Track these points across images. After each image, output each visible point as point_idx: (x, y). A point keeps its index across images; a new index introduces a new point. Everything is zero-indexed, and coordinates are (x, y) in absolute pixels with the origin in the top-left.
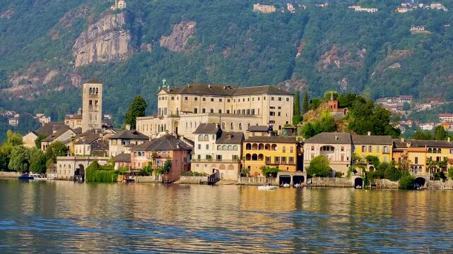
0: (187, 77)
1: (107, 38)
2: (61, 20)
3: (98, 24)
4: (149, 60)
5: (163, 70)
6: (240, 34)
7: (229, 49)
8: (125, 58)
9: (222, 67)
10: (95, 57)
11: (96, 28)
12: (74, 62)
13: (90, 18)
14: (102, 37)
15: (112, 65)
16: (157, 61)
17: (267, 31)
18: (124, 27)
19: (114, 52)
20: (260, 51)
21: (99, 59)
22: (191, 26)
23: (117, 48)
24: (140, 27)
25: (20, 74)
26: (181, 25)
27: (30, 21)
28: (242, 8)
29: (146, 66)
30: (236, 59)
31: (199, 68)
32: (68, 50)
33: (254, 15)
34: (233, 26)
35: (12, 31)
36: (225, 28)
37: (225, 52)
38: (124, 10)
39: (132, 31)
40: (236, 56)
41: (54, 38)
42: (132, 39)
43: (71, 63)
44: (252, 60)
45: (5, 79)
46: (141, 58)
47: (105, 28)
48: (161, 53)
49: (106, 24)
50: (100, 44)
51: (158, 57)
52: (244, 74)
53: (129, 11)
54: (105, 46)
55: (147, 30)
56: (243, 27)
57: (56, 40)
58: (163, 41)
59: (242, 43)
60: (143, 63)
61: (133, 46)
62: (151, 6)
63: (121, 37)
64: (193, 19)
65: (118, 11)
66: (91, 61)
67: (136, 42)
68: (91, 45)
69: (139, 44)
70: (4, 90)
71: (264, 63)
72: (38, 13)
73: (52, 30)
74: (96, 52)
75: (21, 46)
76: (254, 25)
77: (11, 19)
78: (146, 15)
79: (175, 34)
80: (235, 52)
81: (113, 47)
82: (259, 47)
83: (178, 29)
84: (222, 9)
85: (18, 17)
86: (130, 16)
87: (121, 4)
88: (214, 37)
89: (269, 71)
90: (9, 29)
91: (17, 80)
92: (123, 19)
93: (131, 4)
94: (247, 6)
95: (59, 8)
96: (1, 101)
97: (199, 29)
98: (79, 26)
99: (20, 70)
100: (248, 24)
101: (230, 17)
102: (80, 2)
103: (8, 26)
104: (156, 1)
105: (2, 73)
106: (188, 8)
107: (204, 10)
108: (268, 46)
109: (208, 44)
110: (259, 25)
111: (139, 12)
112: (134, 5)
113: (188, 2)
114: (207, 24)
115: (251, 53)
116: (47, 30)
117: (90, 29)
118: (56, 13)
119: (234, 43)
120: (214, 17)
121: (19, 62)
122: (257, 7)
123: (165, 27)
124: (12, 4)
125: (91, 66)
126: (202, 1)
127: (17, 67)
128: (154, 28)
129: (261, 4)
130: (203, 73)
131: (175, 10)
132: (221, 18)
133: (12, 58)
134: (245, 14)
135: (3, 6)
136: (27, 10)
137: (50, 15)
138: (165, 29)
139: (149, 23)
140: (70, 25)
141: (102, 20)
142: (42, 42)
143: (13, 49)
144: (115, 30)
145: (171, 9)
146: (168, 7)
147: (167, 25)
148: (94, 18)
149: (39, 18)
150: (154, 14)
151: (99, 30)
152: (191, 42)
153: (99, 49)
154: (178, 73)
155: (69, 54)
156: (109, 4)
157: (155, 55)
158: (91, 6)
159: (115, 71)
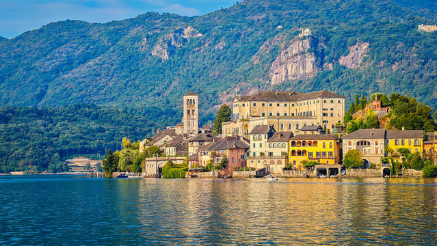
0: (362, 89)
1: (295, 61)
2: (261, 48)
3: (288, 49)
4: (330, 76)
5: (342, 84)
6: (407, 51)
7: (397, 64)
8: (311, 76)
9: (391, 79)
10: (287, 76)
11: (287, 53)
12: (270, 81)
13: (282, 45)
14: (292, 60)
15: (300, 82)
16: (337, 76)
17: (430, 46)
18: (310, 51)
19: (302, 72)
20: (424, 64)
21: (290, 78)
22: (365, 46)
23: (304, 67)
24: (323, 50)
25: (228, 93)
26: (356, 46)
27: (237, 50)
28: (408, 29)
29: (328, 81)
30: (403, 72)
31: (372, 81)
32: (266, 71)
33: (419, 34)
34: (400, 45)
35: (223, 59)
36: (393, 47)
37: (394, 67)
38: (309, 36)
39: (316, 54)
40: (403, 69)
41: (255, 63)
42: (316, 60)
43: (268, 82)
44: (416, 72)
45: (216, 98)
46: (324, 76)
47: (294, 52)
48: (339, 71)
49: (295, 48)
50: (290, 65)
51: (338, 73)
52: (410, 84)
53: (313, 37)
54: (294, 67)
55: (328, 53)
56: (408, 45)
57: (257, 64)
58: (342, 61)
59: (408, 58)
60: (325, 80)
61: (317, 66)
62: (332, 32)
63: (307, 59)
64: (366, 41)
65: (304, 38)
66: (283, 79)
67: (320, 62)
68: (283, 67)
69: (322, 64)
70: (215, 106)
71: (427, 74)
72: (244, 43)
73: (254, 57)
74: (287, 73)
75: (231, 71)
76: (419, 42)
77: (223, 49)
78: (328, 39)
79: (351, 55)
80: (402, 66)
81: (301, 67)
82: (423, 61)
83: (354, 49)
84: (391, 31)
85: (229, 47)
86: (314, 42)
87: (307, 32)
88: (384, 55)
89: (431, 81)
90: (221, 57)
91: (225, 99)
92: (308, 44)
93: (315, 31)
94: (413, 27)
95: (260, 38)
96: (212, 115)
97: (372, 48)
98: (275, 52)
99: (228, 90)
100: (413, 43)
101: (398, 37)
102: (277, 32)
103: (221, 55)
104: (335, 28)
105: (214, 94)
106: (363, 31)
107: (376, 32)
108: (431, 60)
109: (380, 61)
110: (423, 42)
111: (322, 37)
112: (318, 32)
113: (364, 27)
114: (378, 44)
115: (416, 66)
116: (250, 56)
117: (282, 54)
118: (257, 42)
119: (401, 59)
120: (384, 38)
121: (228, 84)
122: (421, 28)
123: (343, 49)
124: (224, 38)
125: (283, 84)
126: (375, 25)
127: (227, 87)
128: (334, 50)
129: (425, 24)
130: (376, 86)
131: (352, 34)
132: (390, 39)
133: (223, 81)
134: (411, 34)
135: (217, 39)
136: (235, 41)
137: (253, 45)
138: (344, 50)
139: (330, 46)
140: (268, 52)
141: (292, 46)
142: (246, 66)
143: (224, 73)
144: (302, 53)
145: (348, 34)
146: (346, 32)
147: (345, 47)
148: (285, 45)
149: (244, 47)
150: (335, 38)
151: (290, 55)
152: (365, 60)
153: (289, 69)
154: (354, 86)
155: (266, 75)
156: (298, 32)
157: (336, 72)
158: (284, 35)
159: (303, 87)
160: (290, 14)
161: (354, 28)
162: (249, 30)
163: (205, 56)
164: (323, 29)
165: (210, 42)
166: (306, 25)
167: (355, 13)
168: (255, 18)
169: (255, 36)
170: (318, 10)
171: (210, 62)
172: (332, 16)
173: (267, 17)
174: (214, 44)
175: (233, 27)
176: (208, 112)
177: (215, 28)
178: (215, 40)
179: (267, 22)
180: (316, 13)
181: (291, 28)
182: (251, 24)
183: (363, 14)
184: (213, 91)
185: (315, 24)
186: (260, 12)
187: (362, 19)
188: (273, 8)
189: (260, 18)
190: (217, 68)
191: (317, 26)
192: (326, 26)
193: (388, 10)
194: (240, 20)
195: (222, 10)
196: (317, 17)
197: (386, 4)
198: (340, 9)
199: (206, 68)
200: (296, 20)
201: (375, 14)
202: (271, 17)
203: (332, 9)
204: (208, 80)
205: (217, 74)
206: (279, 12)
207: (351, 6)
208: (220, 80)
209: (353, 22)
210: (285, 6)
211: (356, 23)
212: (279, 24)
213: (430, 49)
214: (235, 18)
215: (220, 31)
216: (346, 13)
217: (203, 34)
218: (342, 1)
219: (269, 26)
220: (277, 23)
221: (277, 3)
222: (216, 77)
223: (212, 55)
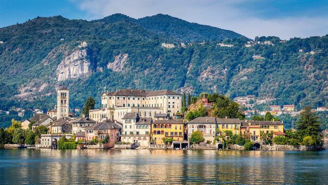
0: (123, 86)
1: (76, 64)
2: (49, 54)
3: (71, 55)
4: (101, 76)
5: (110, 82)
6: (154, 61)
7: (148, 69)
8: (87, 76)
9: (144, 80)
10: (70, 75)
11: (70, 58)
12: (57, 78)
13: (66, 53)
14: (73, 63)
15: (79, 80)
16: (106, 77)
17: (170, 58)
18: (87, 58)
19: (80, 72)
20: (166, 70)
21: (72, 76)
22: (126, 56)
23: (82, 69)
24: (96, 58)
25: (25, 86)
26: (120, 56)
27: (31, 55)
28: (155, 46)
29: (100, 80)
30: (152, 75)
31: (130, 81)
32: (54, 71)
33: (162, 50)
34: (150, 56)
35: (20, 61)
36: (145, 58)
37: (145, 71)
38: (86, 47)
39: (91, 61)
40: (152, 74)
41: (45, 65)
42: (91, 65)
43: (55, 79)
44: (161, 76)
45: (16, 89)
46: (97, 76)
47: (75, 58)
48: (108, 73)
49: (76, 56)
50: (72, 68)
51: (106, 75)
52: (157, 84)
53: (89, 48)
54: (75, 69)
55: (99, 60)
56: (156, 57)
57: (47, 66)
58: (109, 66)
59: (155, 66)
60: (97, 79)
61: (92, 69)
62: (102, 45)
63: (84, 64)
64: (126, 53)
65: (83, 48)
66: (67, 78)
67: (93, 67)
68: (67, 68)
69: (95, 67)
70: (15, 95)
71: (168, 78)
72: (36, 50)
73: (44, 60)
74: (70, 72)
75: (26, 70)
76: (162, 55)
77: (19, 54)
78: (99, 50)
79: (116, 61)
80: (151, 71)
81: (80, 69)
82: (165, 68)
83: (118, 58)
84: (143, 46)
85: (24, 52)
86: (90, 51)
87: (84, 44)
88: (138, 63)
89: (171, 82)
90: (18, 60)
91: (23, 90)
92: (86, 53)
93: (90, 44)
94: (158, 44)
95: (48, 47)
96: (14, 102)
97: (131, 58)
98: (60, 58)
99: (25, 83)
100: (159, 55)
101: (148, 51)
102: (61, 43)
103: (18, 58)
104: (105, 42)
105: (14, 86)
106: (124, 45)
107: (133, 47)
108: (170, 68)
109: (136, 67)
110: (165, 55)
111: (95, 48)
112: (92, 45)
113: (124, 42)
114: (135, 55)
115: (161, 72)
116: (41, 60)
117: (66, 59)
118: (46, 50)
119: (151, 66)
120: (138, 51)
121: (24, 79)
122: (164, 45)
123: (110, 57)
124: (20, 45)
125: (67, 81)
126: (131, 42)
127: (23, 82)
128: (104, 58)
129: (166, 43)
130: (133, 84)
131: (116, 47)
132: (143, 52)
133: (20, 76)
134: (157, 49)
135: (15, 46)
136: (29, 48)
137: (42, 51)
138: (110, 59)
139: (101, 55)
140: (54, 57)
141: (73, 53)
142: (38, 67)
143: (21, 71)
144: (82, 59)
145: (114, 47)
146: (112, 46)
147: (111, 56)
148: (69, 53)
149: (36, 53)
150: (104, 50)
151: (72, 60)
152: (125, 66)
153: (72, 70)
154: (118, 84)
155: (54, 74)
156: (77, 44)
157: (105, 74)
158: (67, 45)
159: (81, 84)
160: (70, 30)
161: (117, 43)
162: (39, 40)
163: (5, 58)
164: (95, 42)
165: (9, 48)
166: (83, 39)
167: (116, 32)
168: (44, 32)
169: (44, 45)
170: (89, 29)
171: (10, 62)
172: (99, 34)
173: (53, 32)
174: (13, 49)
175: (27, 37)
176: (10, 99)
177: (13, 38)
178: (13, 47)
179: (53, 35)
180: (88, 30)
181: (70, 41)
182: (41, 36)
183: (121, 33)
184: (13, 84)
185: (90, 39)
186: (47, 28)
187: (121, 36)
188: (56, 25)
189: (48, 32)
190: (15, 67)
191: (92, 40)
192: (98, 40)
193: (138, 32)
194: (32, 33)
195: (18, 24)
196: (89, 34)
197: (137, 27)
198: (105, 29)
199: (6, 67)
200: (74, 35)
201: (130, 34)
202: (55, 32)
203: (99, 29)
204: (8, 76)
205: (15, 71)
206: (62, 29)
207: (112, 27)
208: (17, 76)
209: (115, 39)
210: (65, 25)
211: (117, 40)
212: (62, 37)
213: (170, 60)
214: (28, 31)
215: (17, 40)
216: (109, 32)
217: (4, 42)
218: (106, 23)
219: (54, 39)
220: (60, 36)
221: (59, 22)
222: (14, 74)
223: (11, 58)
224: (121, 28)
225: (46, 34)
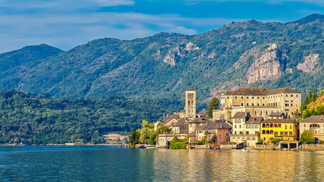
0: (313, 87)
1: (265, 67)
2: (241, 57)
3: (260, 58)
4: (291, 78)
5: (299, 83)
8: (277, 78)
10: (259, 77)
11: (260, 61)
12: (247, 81)
13: (256, 56)
14: (263, 66)
15: (269, 82)
16: (296, 78)
18: (276, 60)
19: (270, 74)
21: (261, 79)
22: (316, 56)
23: (272, 71)
24: (286, 59)
25: (217, 89)
26: (310, 56)
27: (224, 59)
29: (289, 81)
31: (321, 81)
32: (244, 74)
35: (214, 65)
38: (275, 49)
39: (280, 61)
41: (236, 68)
42: (281, 66)
43: (246, 81)
45: (209, 92)
46: (286, 77)
47: (264, 61)
48: (297, 74)
49: (266, 57)
50: (262, 70)
53: (278, 50)
54: (265, 71)
55: (289, 61)
57: (238, 69)
58: (299, 67)
60: (286, 80)
61: (281, 70)
62: (292, 46)
63: (274, 65)
64: (317, 52)
65: (272, 50)
66: (257, 80)
67: (283, 68)
68: (257, 71)
69: (285, 69)
70: (208, 98)
72: (229, 54)
73: (236, 64)
74: (259, 75)
75: (219, 74)
77: (214, 58)
78: (289, 51)
79: (306, 62)
81: (269, 71)
83: (308, 59)
85: (218, 57)
86: (279, 53)
87: (274, 46)
90: (212, 64)
91: (215, 93)
92: (275, 55)
93: (280, 45)
95: (240, 51)
96: (206, 104)
97: (321, 58)
98: (251, 60)
99: (217, 87)
102: (253, 46)
103: (212, 62)
104: (295, 43)
105: (207, 89)
106: (314, 46)
111: (285, 50)
112: (282, 46)
113: (315, 42)
116: (233, 63)
117: (256, 61)
118: (238, 53)
121: (217, 82)
123: (300, 58)
124: (214, 50)
125: (257, 83)
126: (323, 41)
127: (216, 85)
128: (294, 59)
131: (307, 48)
133: (214, 80)
135: (210, 51)
136: (223, 53)
137: (235, 55)
139: (290, 56)
140: (246, 60)
141: (263, 56)
142: (230, 70)
143: (215, 75)
144: (270, 61)
145: (304, 47)
146: (302, 47)
147: (301, 56)
148: (258, 55)
149: (229, 57)
150: (294, 51)
151: (261, 62)
152: (316, 66)
153: (261, 73)
154: (308, 85)
155: (244, 76)
156: (268, 46)
157: (295, 75)
158: (258, 48)
159: (271, 85)
160: (262, 34)
161: (308, 44)
162: (232, 44)
163: (201, 63)
164: (285, 44)
165: (205, 53)
166: (273, 41)
167: (308, 33)
168: (237, 36)
169: (236, 49)
170: (282, 31)
171: (204, 67)
172: (292, 35)
173: (245, 36)
174: (208, 54)
175: (221, 42)
176: (202, 102)
177: (208, 43)
178: (208, 52)
179: (245, 39)
180: (281, 33)
181: (262, 43)
182: (234, 40)
183: (314, 33)
184: (206, 87)
185: (280, 40)
186: (240, 32)
187: (314, 36)
188: (249, 29)
189: (241, 37)
190: (209, 71)
191: (281, 42)
192: (288, 42)
194: (226, 38)
195: (213, 30)
196: (281, 35)
198: (298, 30)
199: (201, 71)
200: (266, 38)
202: (248, 35)
203: (292, 30)
204: (203, 80)
205: (209, 75)
206: (254, 32)
207: (306, 28)
208: (211, 80)
209: (307, 39)
210: (258, 28)
211: (309, 40)
212: (254, 41)
214: (222, 36)
215: (212, 46)
216: (303, 32)
217: (199, 47)
218: (300, 24)
219: (247, 42)
220: (252, 40)
221: (252, 26)
222: (208, 78)
223: (206, 62)
224: (315, 28)
225: (239, 38)
